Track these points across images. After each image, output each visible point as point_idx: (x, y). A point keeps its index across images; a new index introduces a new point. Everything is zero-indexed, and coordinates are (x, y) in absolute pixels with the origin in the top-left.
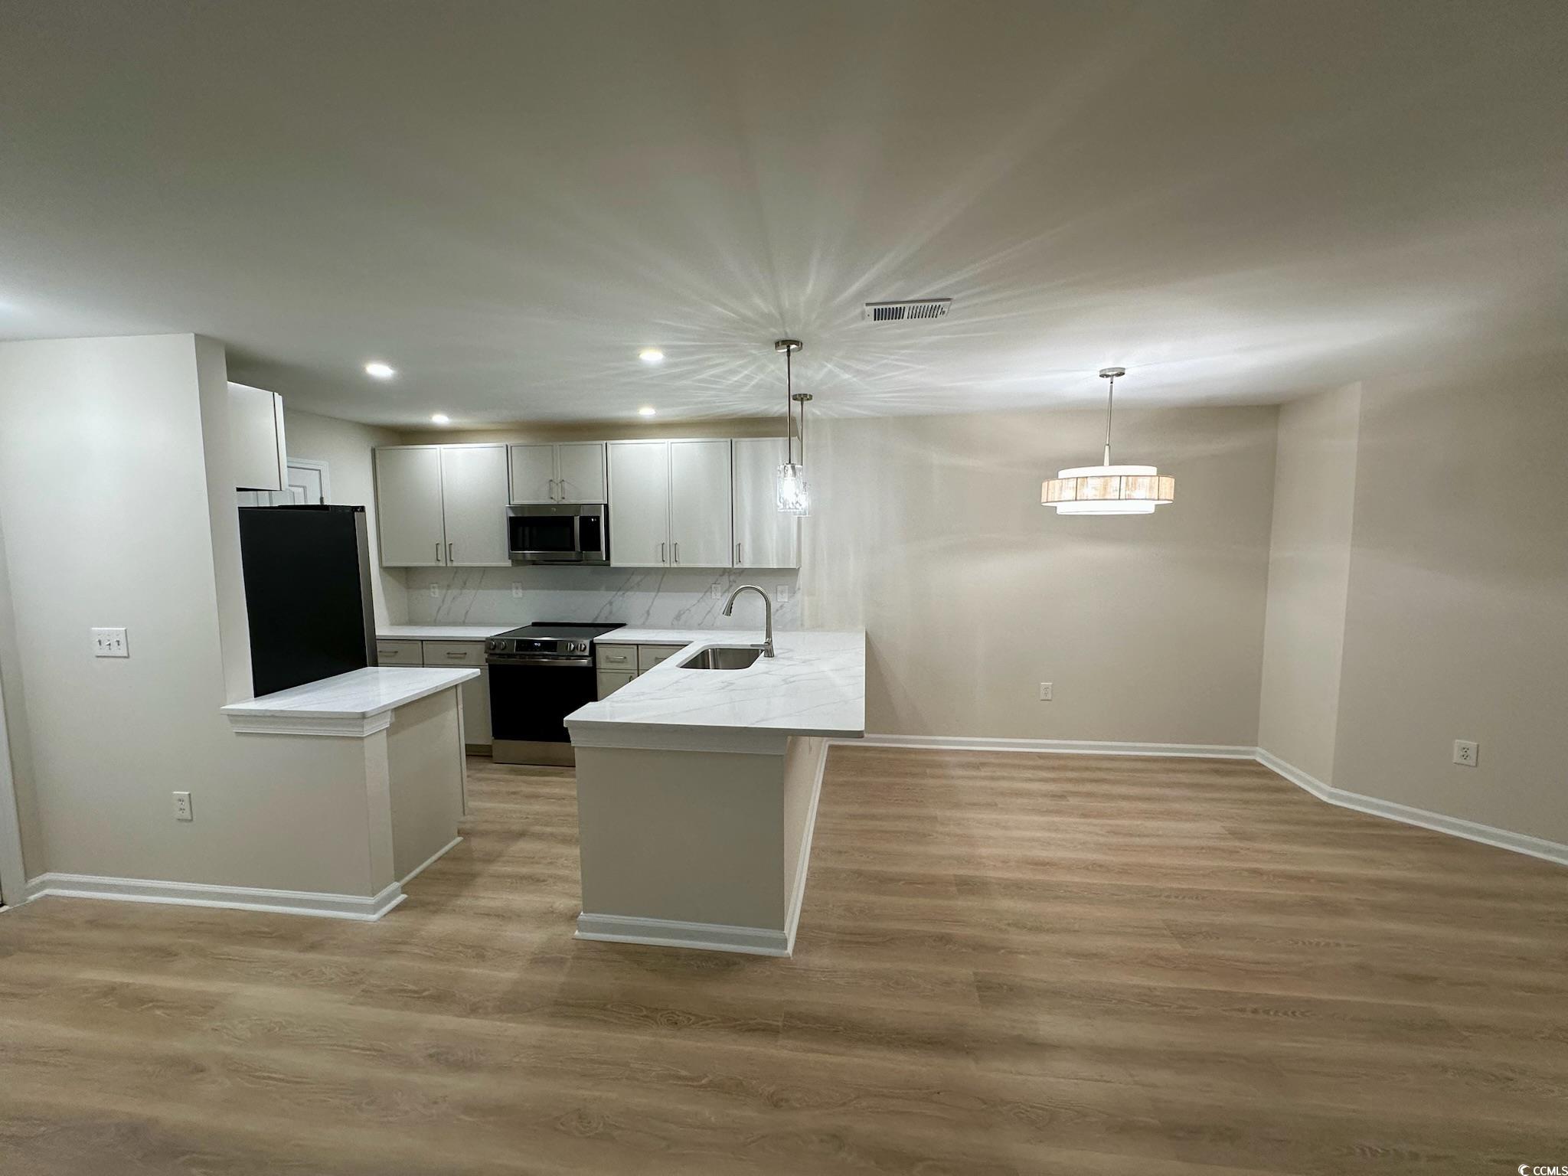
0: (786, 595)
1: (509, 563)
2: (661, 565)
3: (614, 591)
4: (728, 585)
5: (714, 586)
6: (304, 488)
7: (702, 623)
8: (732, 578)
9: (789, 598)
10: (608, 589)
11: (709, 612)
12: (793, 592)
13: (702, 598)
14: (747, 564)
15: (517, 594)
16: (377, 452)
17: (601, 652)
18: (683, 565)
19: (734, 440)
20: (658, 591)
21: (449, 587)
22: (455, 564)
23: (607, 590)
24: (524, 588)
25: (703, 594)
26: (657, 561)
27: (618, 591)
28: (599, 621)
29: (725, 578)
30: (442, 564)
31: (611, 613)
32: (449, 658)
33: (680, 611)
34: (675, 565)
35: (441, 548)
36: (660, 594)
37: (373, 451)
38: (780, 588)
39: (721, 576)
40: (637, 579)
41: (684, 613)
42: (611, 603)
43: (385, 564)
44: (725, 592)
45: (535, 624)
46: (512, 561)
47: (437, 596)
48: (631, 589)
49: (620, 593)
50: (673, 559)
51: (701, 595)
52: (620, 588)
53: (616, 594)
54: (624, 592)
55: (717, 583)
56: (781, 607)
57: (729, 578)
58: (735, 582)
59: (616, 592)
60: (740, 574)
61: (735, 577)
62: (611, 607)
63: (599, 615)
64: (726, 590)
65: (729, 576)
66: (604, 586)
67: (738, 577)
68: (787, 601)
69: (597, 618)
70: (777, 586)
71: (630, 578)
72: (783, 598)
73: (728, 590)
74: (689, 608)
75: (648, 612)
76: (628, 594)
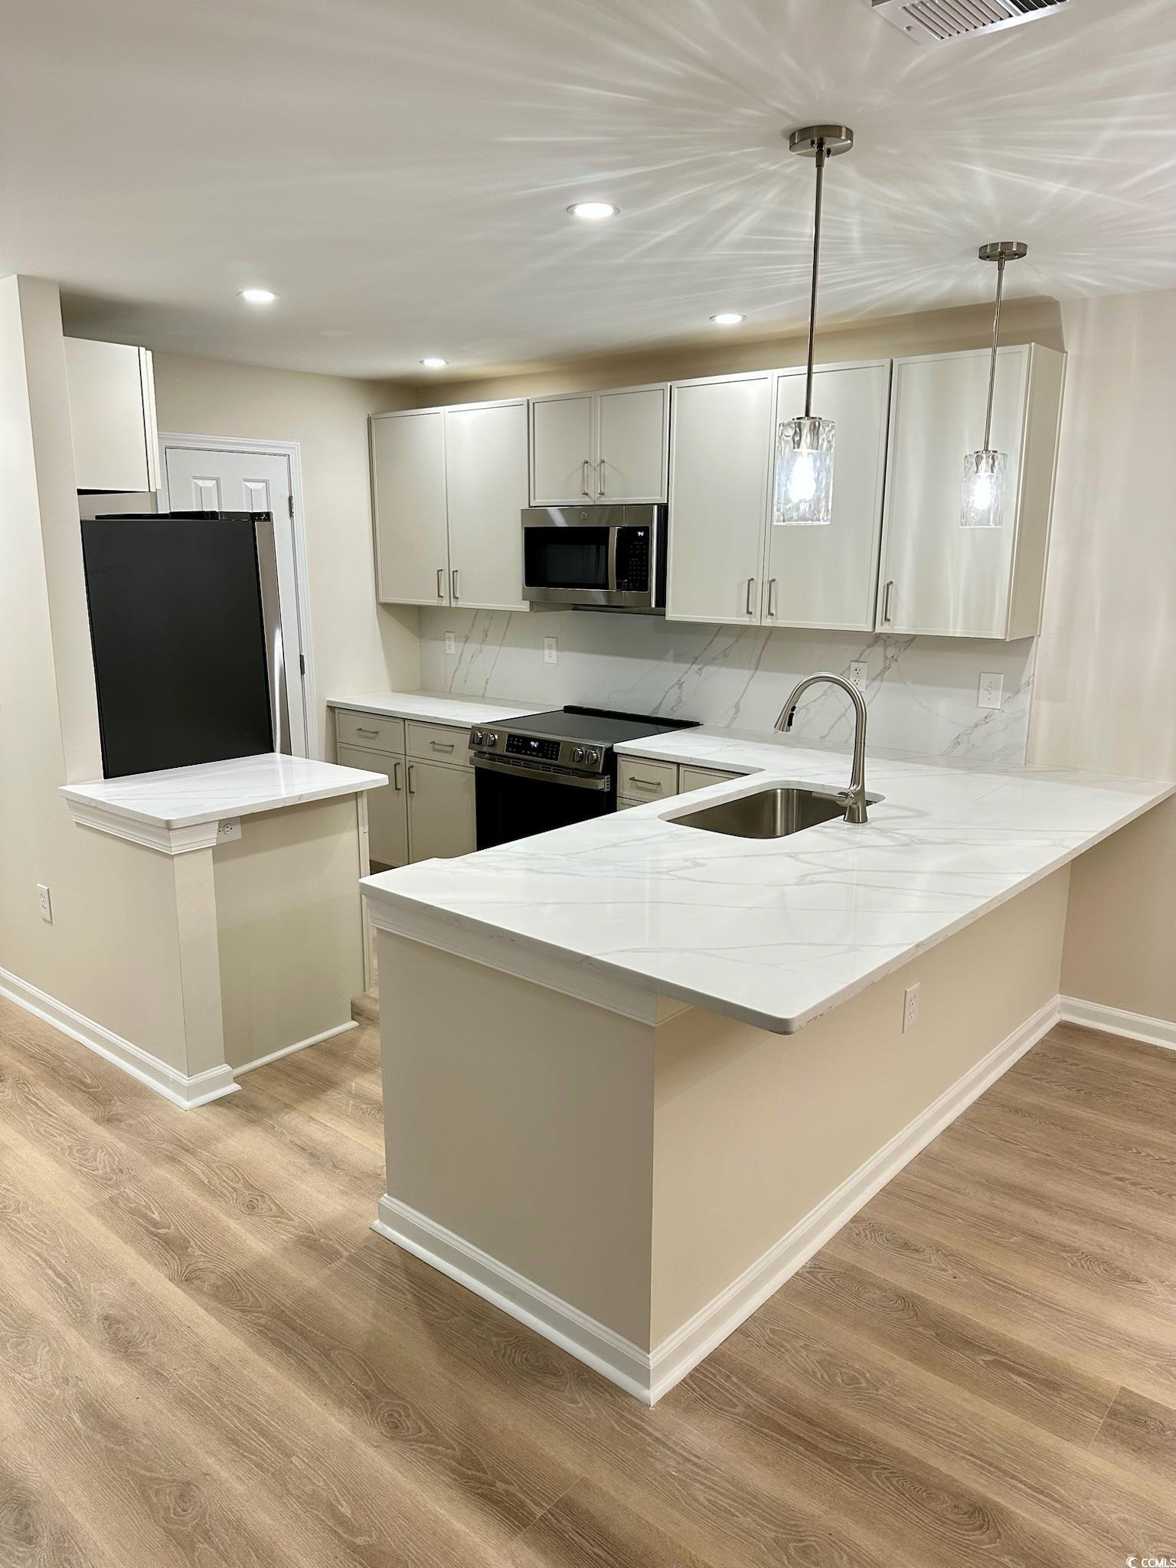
0: (998, 695)
1: (525, 606)
2: (745, 620)
3: (686, 662)
5: (854, 665)
6: (266, 482)
7: (826, 736)
8: (891, 652)
9: (1003, 700)
10: (679, 658)
11: (843, 715)
12: (1013, 688)
14: (902, 625)
15: (551, 656)
16: (373, 421)
17: (623, 765)
18: (781, 622)
19: (896, 359)
20: (756, 669)
21: (467, 640)
22: (461, 604)
23: (675, 661)
24: (560, 648)
26: (741, 614)
27: (693, 663)
28: (661, 715)
29: (878, 651)
30: (445, 603)
31: (679, 700)
32: (435, 750)
34: (768, 622)
35: (444, 577)
36: (758, 673)
37: (369, 420)
38: (985, 679)
39: (869, 646)
40: (722, 642)
42: (680, 685)
43: (383, 599)
44: (874, 679)
45: (569, 709)
46: (532, 603)
47: (453, 651)
48: (712, 661)
49: (695, 667)
50: (766, 612)
52: (696, 658)
53: (690, 668)
54: (702, 666)
55: (861, 660)
56: (986, 717)
57: (885, 651)
58: (896, 660)
59: (689, 665)
60: (908, 645)
61: (898, 650)
62: (679, 691)
63: (660, 704)
64: (878, 675)
65: (886, 647)
66: (671, 653)
67: (902, 650)
68: (999, 708)
69: (658, 708)
70: (982, 674)
71: (712, 641)
72: (992, 700)
73: (880, 676)
74: (805, 707)
75: (737, 707)
76: (708, 670)
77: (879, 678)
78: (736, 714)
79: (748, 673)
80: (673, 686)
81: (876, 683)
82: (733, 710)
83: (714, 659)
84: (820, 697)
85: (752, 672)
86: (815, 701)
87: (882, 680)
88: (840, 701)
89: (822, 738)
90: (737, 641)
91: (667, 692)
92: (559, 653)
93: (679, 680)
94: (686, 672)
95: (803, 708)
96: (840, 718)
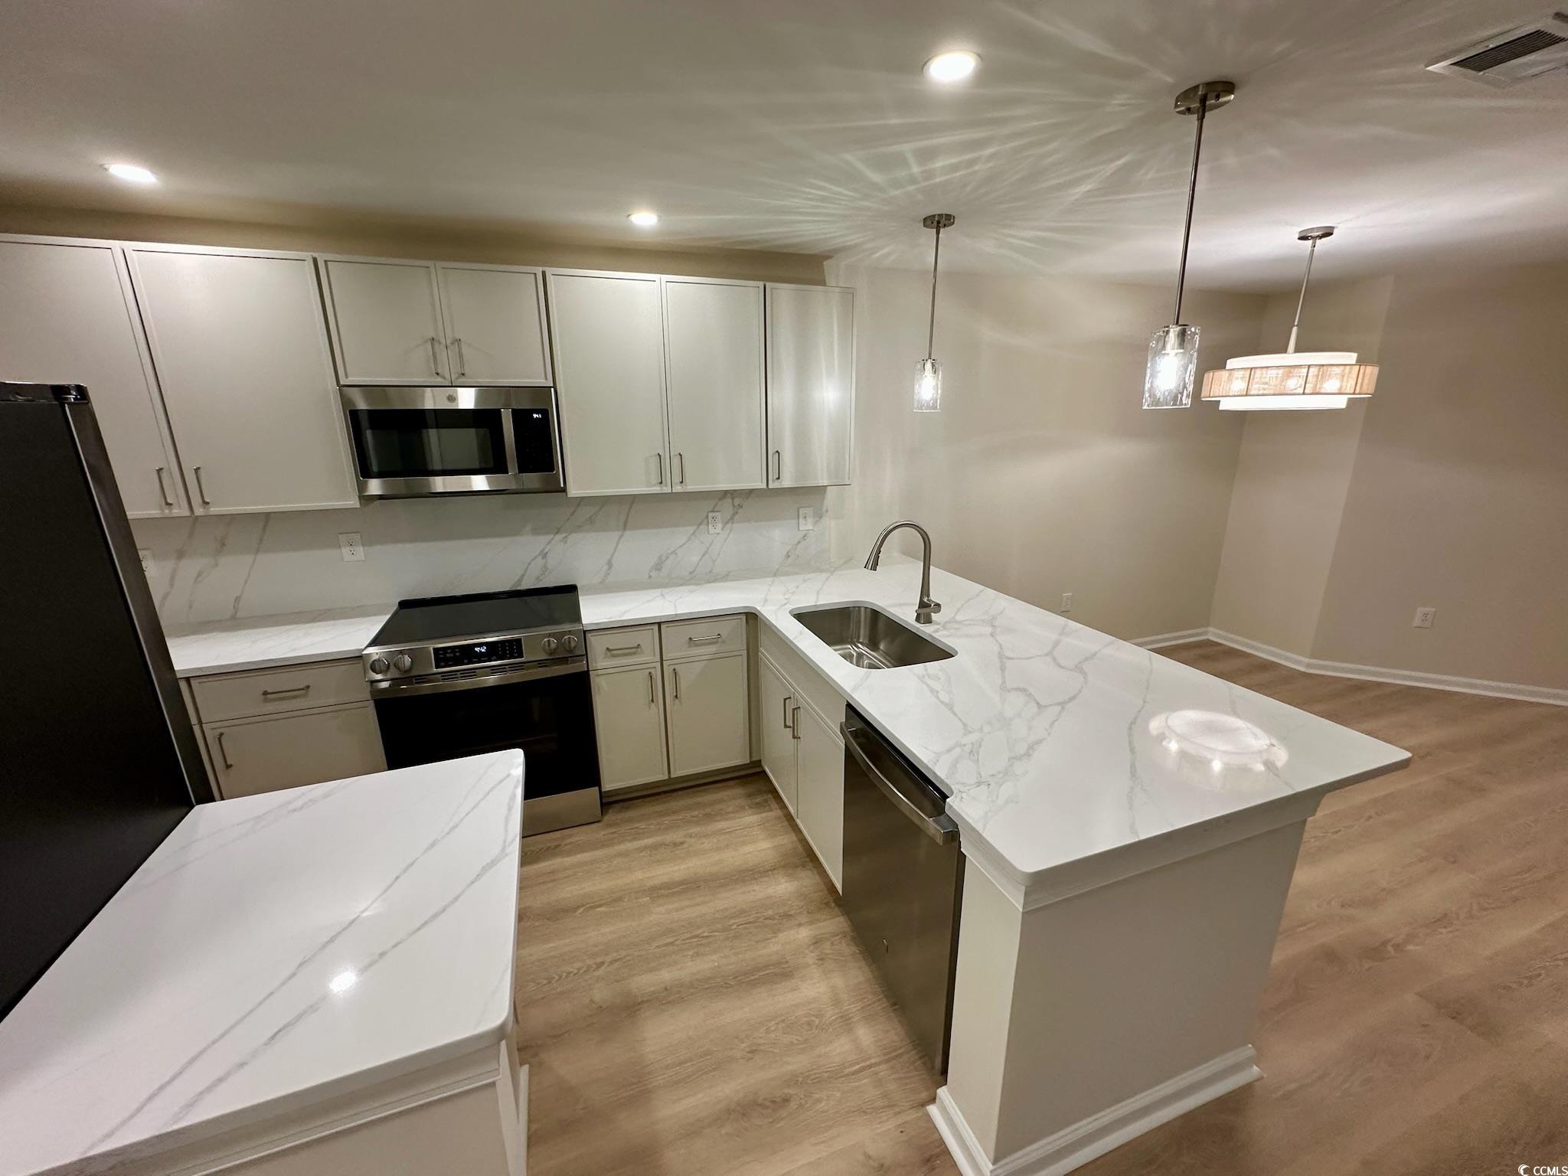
0: (810, 520)
1: (353, 503)
2: (657, 489)
3: (547, 533)
4: (731, 512)
5: (711, 515)
7: (694, 571)
8: (737, 501)
9: (816, 523)
10: (536, 531)
11: (706, 552)
12: (819, 516)
13: (693, 534)
14: (787, 482)
15: (352, 554)
18: (691, 487)
19: (768, 285)
20: (625, 528)
21: (180, 555)
22: (214, 510)
23: (536, 534)
24: (367, 542)
25: (695, 527)
26: (649, 485)
27: (557, 533)
28: (524, 586)
29: (728, 501)
30: (180, 512)
31: (545, 568)
33: (660, 557)
34: (678, 489)
35: (171, 478)
36: (628, 533)
38: (802, 511)
39: (720, 499)
41: (667, 558)
42: (544, 555)
44: (727, 523)
45: (404, 605)
46: (362, 499)
47: (153, 574)
48: (578, 528)
49: (559, 537)
50: (677, 479)
51: (691, 529)
52: (558, 529)
53: (552, 539)
54: (566, 534)
55: (715, 511)
56: (804, 536)
57: (733, 502)
58: (742, 507)
59: (552, 536)
60: (749, 496)
61: (742, 499)
62: (544, 560)
63: (523, 576)
64: (729, 520)
65: (733, 499)
66: (528, 528)
67: (745, 499)
68: (812, 529)
69: (520, 581)
70: (800, 508)
71: (574, 512)
72: (807, 525)
73: (732, 519)
74: (674, 552)
75: (610, 564)
76: (574, 537)
77: (731, 521)
78: (609, 569)
79: (616, 534)
80: (536, 557)
81: (729, 526)
82: (606, 567)
84: (686, 543)
85: (620, 533)
86: (681, 546)
87: (733, 523)
88: (702, 543)
89: (691, 573)
90: (601, 508)
91: (529, 564)
92: (366, 548)
93: (542, 551)
94: (549, 543)
95: (672, 553)
96: (704, 555)
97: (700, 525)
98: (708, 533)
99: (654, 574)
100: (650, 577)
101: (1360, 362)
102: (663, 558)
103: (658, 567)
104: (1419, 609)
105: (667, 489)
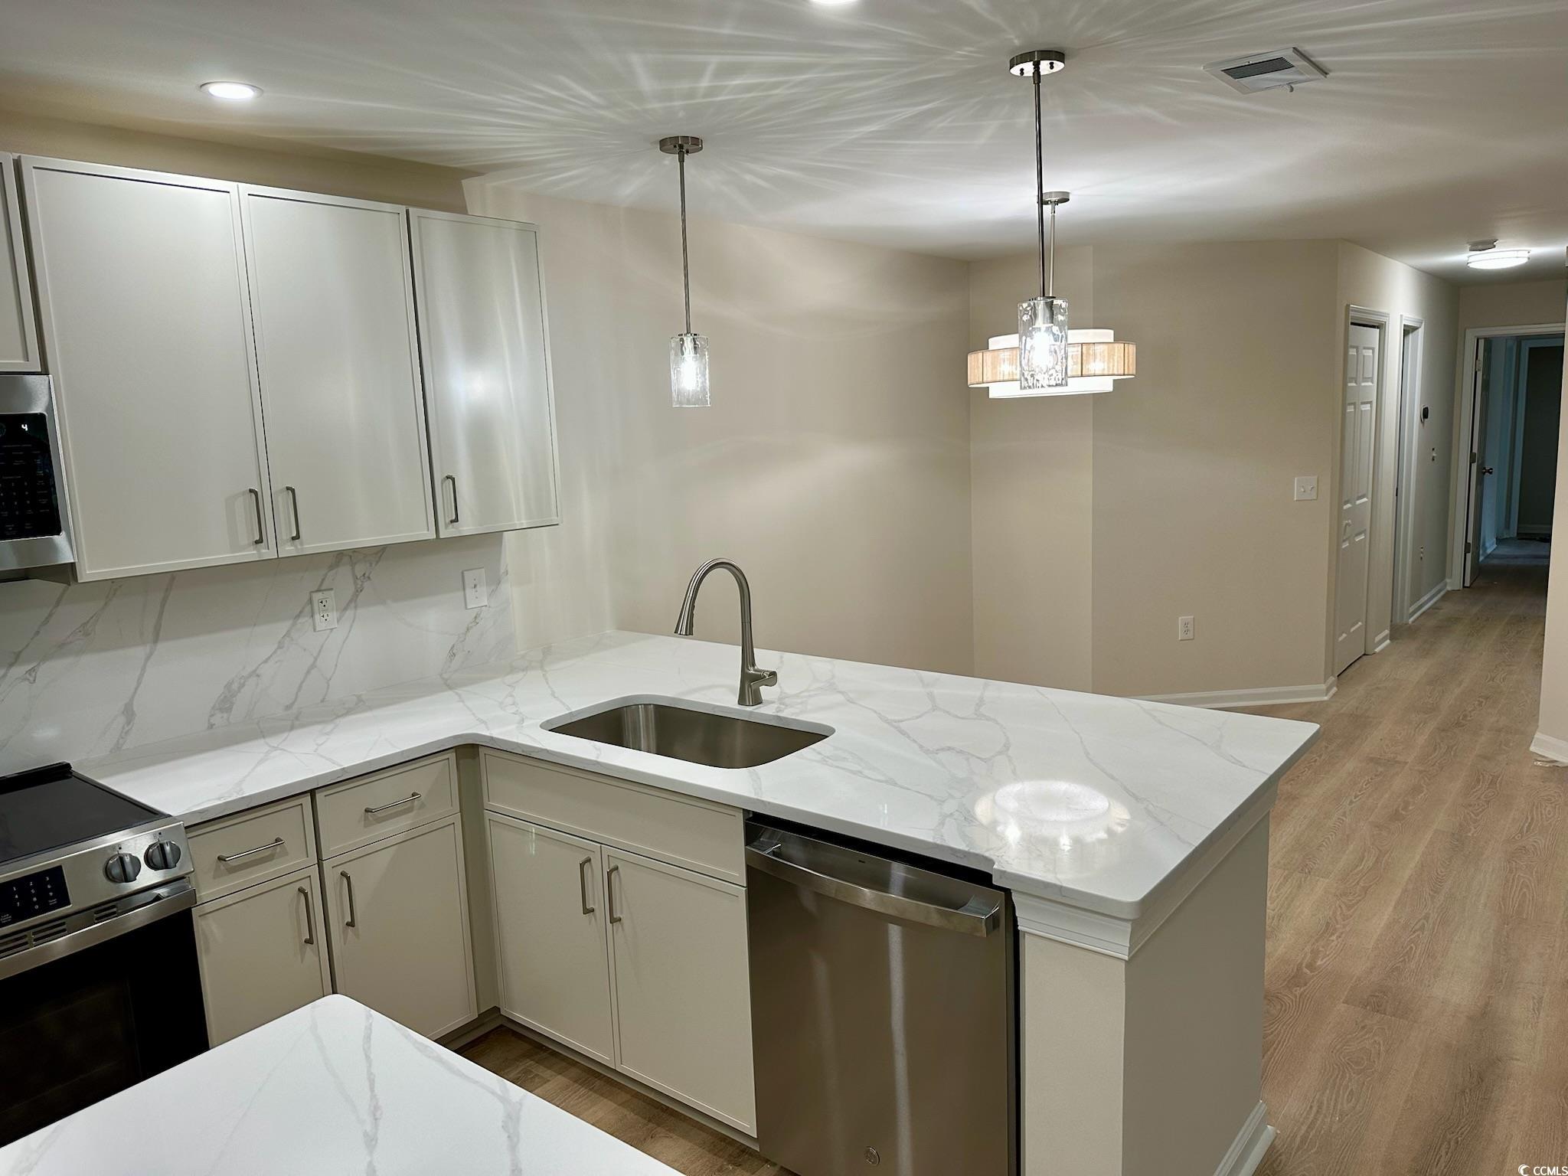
0: (483, 590)
2: (251, 554)
4: (352, 588)
5: (316, 597)
7: (293, 703)
8: (360, 569)
9: (490, 595)
11: (313, 666)
12: (495, 581)
13: (288, 634)
14: (467, 526)
18: (311, 545)
19: (411, 210)
20: (156, 641)
25: (291, 622)
26: (235, 547)
27: (11, 665)
29: (344, 571)
33: (228, 686)
34: (288, 550)
36: (161, 647)
38: (469, 577)
39: (331, 568)
41: (242, 685)
44: (345, 609)
48: (61, 649)
49: (19, 670)
50: (287, 530)
51: (283, 627)
52: (18, 655)
54: (35, 664)
55: (323, 588)
56: (476, 617)
57: (353, 569)
58: (369, 578)
60: (380, 558)
61: (368, 565)
64: (350, 601)
65: (353, 565)
67: (373, 565)
68: (486, 604)
70: (465, 572)
71: (50, 615)
72: (478, 598)
73: (353, 602)
74: (255, 674)
75: (129, 712)
76: (50, 669)
77: (353, 605)
78: (128, 723)
79: (139, 652)
81: (349, 613)
82: (122, 720)
83: (62, 646)
84: (275, 652)
85: (148, 648)
86: (266, 661)
87: (356, 607)
88: (305, 650)
89: (288, 707)
90: (106, 604)
95: (250, 675)
96: (308, 672)
97: (298, 616)
98: (315, 630)
99: (218, 719)
100: (211, 726)
101: (1117, 339)
102: (235, 686)
103: (225, 704)
104: (1180, 618)
105: (267, 553)
